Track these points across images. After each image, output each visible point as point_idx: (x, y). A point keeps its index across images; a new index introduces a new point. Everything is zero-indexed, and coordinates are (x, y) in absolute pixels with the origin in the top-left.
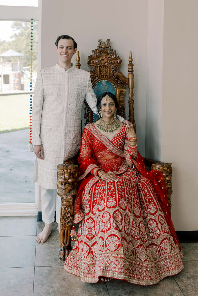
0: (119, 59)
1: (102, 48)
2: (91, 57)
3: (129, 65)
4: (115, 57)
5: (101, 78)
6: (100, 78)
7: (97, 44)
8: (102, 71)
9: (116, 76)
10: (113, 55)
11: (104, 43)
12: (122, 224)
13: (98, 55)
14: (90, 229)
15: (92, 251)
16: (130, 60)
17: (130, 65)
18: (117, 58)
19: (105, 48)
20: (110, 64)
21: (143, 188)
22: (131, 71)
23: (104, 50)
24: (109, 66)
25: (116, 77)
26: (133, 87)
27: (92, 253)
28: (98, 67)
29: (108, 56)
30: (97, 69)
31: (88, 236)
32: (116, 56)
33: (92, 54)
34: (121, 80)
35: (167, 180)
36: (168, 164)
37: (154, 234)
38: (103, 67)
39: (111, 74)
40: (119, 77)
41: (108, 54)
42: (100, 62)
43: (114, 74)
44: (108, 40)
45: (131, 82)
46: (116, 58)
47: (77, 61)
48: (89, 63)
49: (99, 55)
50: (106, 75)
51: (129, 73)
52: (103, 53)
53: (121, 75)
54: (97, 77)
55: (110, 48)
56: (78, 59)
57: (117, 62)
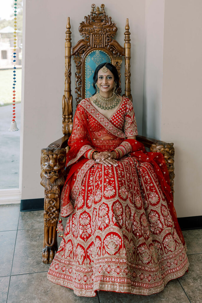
0: (115, 26)
1: (96, 14)
2: (82, 24)
3: (126, 33)
4: (110, 25)
5: (94, 47)
6: (93, 48)
7: (91, 10)
8: (95, 39)
9: (111, 45)
10: (108, 22)
11: (98, 8)
12: (122, 219)
13: (91, 21)
14: (85, 227)
15: (88, 255)
16: (127, 28)
18: (113, 25)
19: (99, 14)
20: (104, 32)
21: (143, 173)
22: (128, 40)
23: (98, 16)
24: (103, 35)
25: (111, 47)
26: (129, 58)
27: (88, 257)
28: (91, 36)
29: (102, 23)
30: (90, 37)
31: (82, 236)
32: (111, 23)
33: (84, 20)
34: (117, 50)
35: (169, 163)
36: (170, 144)
37: (156, 228)
38: (97, 36)
39: (105, 44)
40: (115, 47)
41: (102, 21)
42: (93, 30)
43: (109, 43)
44: (103, 5)
45: (128, 52)
46: (111, 25)
47: (67, 28)
48: (81, 31)
49: (92, 22)
50: (100, 44)
51: (126, 43)
52: (96, 20)
53: (116, 44)
54: (90, 46)
55: (105, 14)
56: (68, 26)
57: (113, 30)
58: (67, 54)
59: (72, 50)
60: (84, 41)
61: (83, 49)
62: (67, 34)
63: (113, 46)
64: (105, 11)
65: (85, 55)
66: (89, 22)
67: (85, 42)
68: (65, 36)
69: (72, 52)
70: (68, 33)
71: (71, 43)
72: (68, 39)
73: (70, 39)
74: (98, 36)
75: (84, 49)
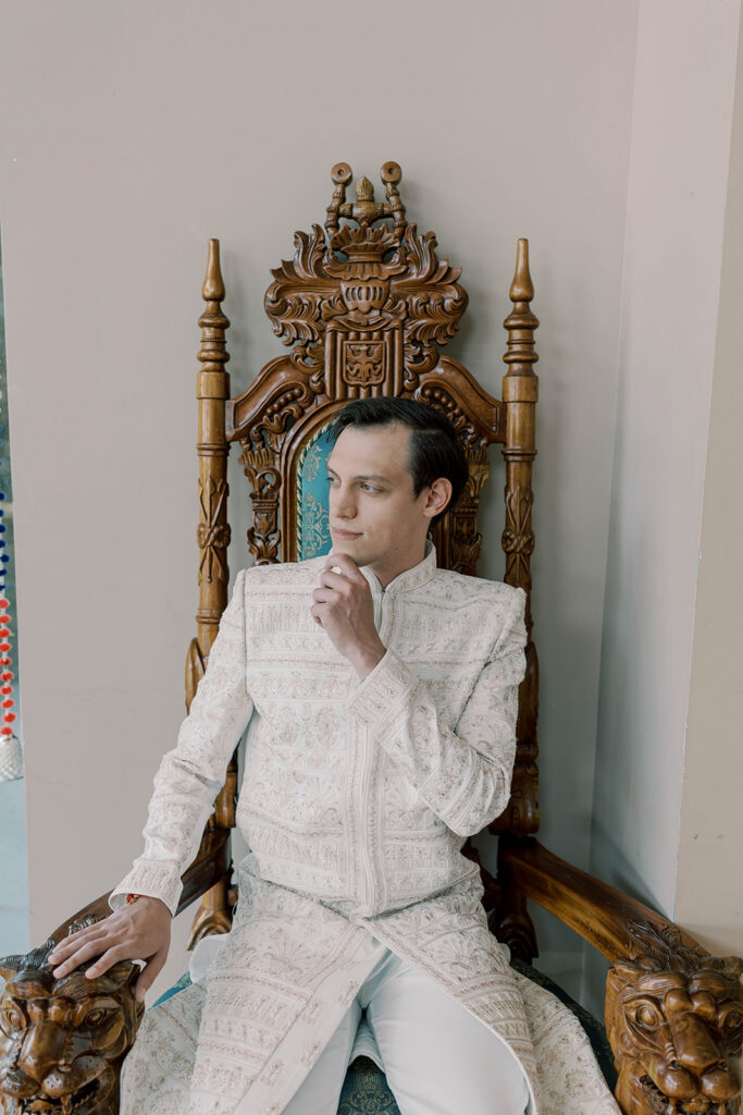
0: (454, 283)
1: (356, 219)
2: (284, 273)
3: (512, 323)
4: (429, 277)
6: (339, 401)
7: (327, 195)
8: (350, 355)
9: (434, 387)
10: (418, 263)
11: (368, 187)
13: (325, 261)
16: (519, 291)
17: (520, 322)
18: (445, 276)
19: (372, 219)
20: (396, 314)
22: (527, 360)
23: (364, 229)
24: (392, 331)
25: (431, 396)
26: (528, 457)
28: (328, 336)
29: (388, 269)
30: (323, 344)
32: (435, 267)
33: (292, 253)
38: (358, 337)
39: (402, 379)
40: (450, 399)
41: (385, 254)
42: (338, 305)
43: (422, 377)
44: (391, 168)
45: (523, 416)
46: (434, 281)
47: (207, 299)
48: (278, 309)
49: (336, 260)
50: (373, 381)
51: (511, 374)
52: (356, 249)
53: (460, 381)
54: (323, 390)
55: (403, 217)
56: (210, 290)
57: (442, 304)
58: (207, 437)
59: (229, 414)
60: (295, 367)
61: (285, 410)
62: (206, 330)
63: (444, 392)
64: (406, 203)
65: (299, 439)
66: (320, 260)
67: (294, 373)
68: (196, 340)
69: (229, 423)
70: (209, 325)
71: (227, 377)
72: (212, 354)
73: (219, 356)
74: (363, 336)
75: (293, 407)
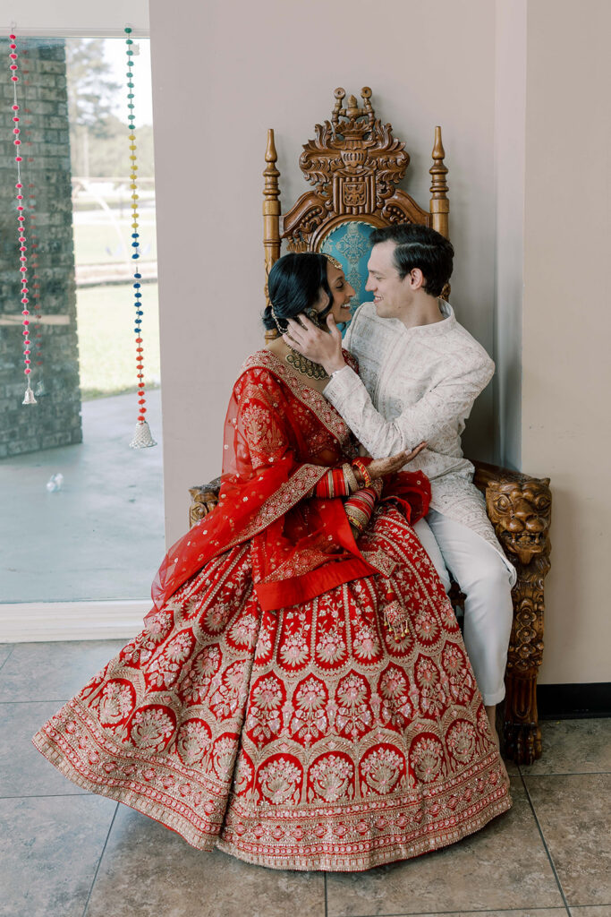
0: (402, 150)
1: (348, 117)
2: (309, 146)
3: (434, 171)
4: (389, 147)
5: (345, 214)
6: (342, 215)
7: (332, 105)
8: (347, 190)
9: (392, 206)
10: (383, 140)
11: (354, 100)
13: (332, 140)
16: (437, 154)
17: (438, 171)
18: (395, 148)
19: (356, 117)
20: (371, 167)
22: (443, 191)
23: (353, 122)
24: (369, 177)
25: (392, 211)
28: (335, 180)
29: (366, 144)
30: (332, 184)
32: (392, 142)
34: (408, 219)
35: (529, 531)
36: (540, 480)
38: (351, 179)
39: (376, 202)
40: (402, 212)
41: (364, 136)
42: (340, 163)
43: (386, 201)
44: (366, 90)
45: (441, 221)
46: (390, 150)
47: (268, 162)
48: (306, 167)
49: (338, 139)
50: (360, 203)
51: (434, 198)
52: (348, 133)
53: (407, 202)
54: (333, 210)
55: (373, 116)
56: (269, 156)
57: (396, 162)
58: (269, 236)
59: (281, 223)
60: (317, 197)
61: (312, 220)
62: (268, 178)
63: (398, 209)
64: (374, 108)
65: (320, 236)
66: (329, 140)
67: (317, 200)
68: (263, 183)
69: (281, 229)
70: (269, 176)
71: (279, 203)
72: (271, 191)
73: (276, 192)
74: (353, 179)
75: (316, 219)
